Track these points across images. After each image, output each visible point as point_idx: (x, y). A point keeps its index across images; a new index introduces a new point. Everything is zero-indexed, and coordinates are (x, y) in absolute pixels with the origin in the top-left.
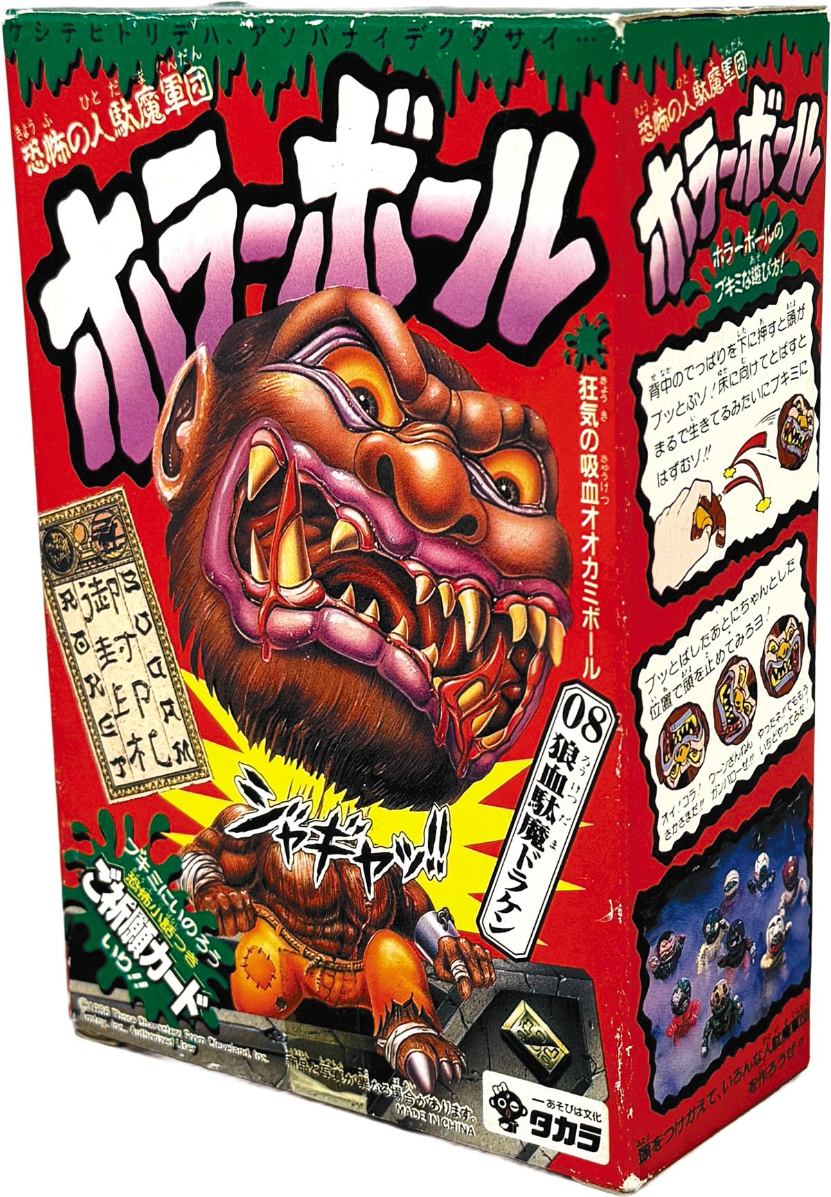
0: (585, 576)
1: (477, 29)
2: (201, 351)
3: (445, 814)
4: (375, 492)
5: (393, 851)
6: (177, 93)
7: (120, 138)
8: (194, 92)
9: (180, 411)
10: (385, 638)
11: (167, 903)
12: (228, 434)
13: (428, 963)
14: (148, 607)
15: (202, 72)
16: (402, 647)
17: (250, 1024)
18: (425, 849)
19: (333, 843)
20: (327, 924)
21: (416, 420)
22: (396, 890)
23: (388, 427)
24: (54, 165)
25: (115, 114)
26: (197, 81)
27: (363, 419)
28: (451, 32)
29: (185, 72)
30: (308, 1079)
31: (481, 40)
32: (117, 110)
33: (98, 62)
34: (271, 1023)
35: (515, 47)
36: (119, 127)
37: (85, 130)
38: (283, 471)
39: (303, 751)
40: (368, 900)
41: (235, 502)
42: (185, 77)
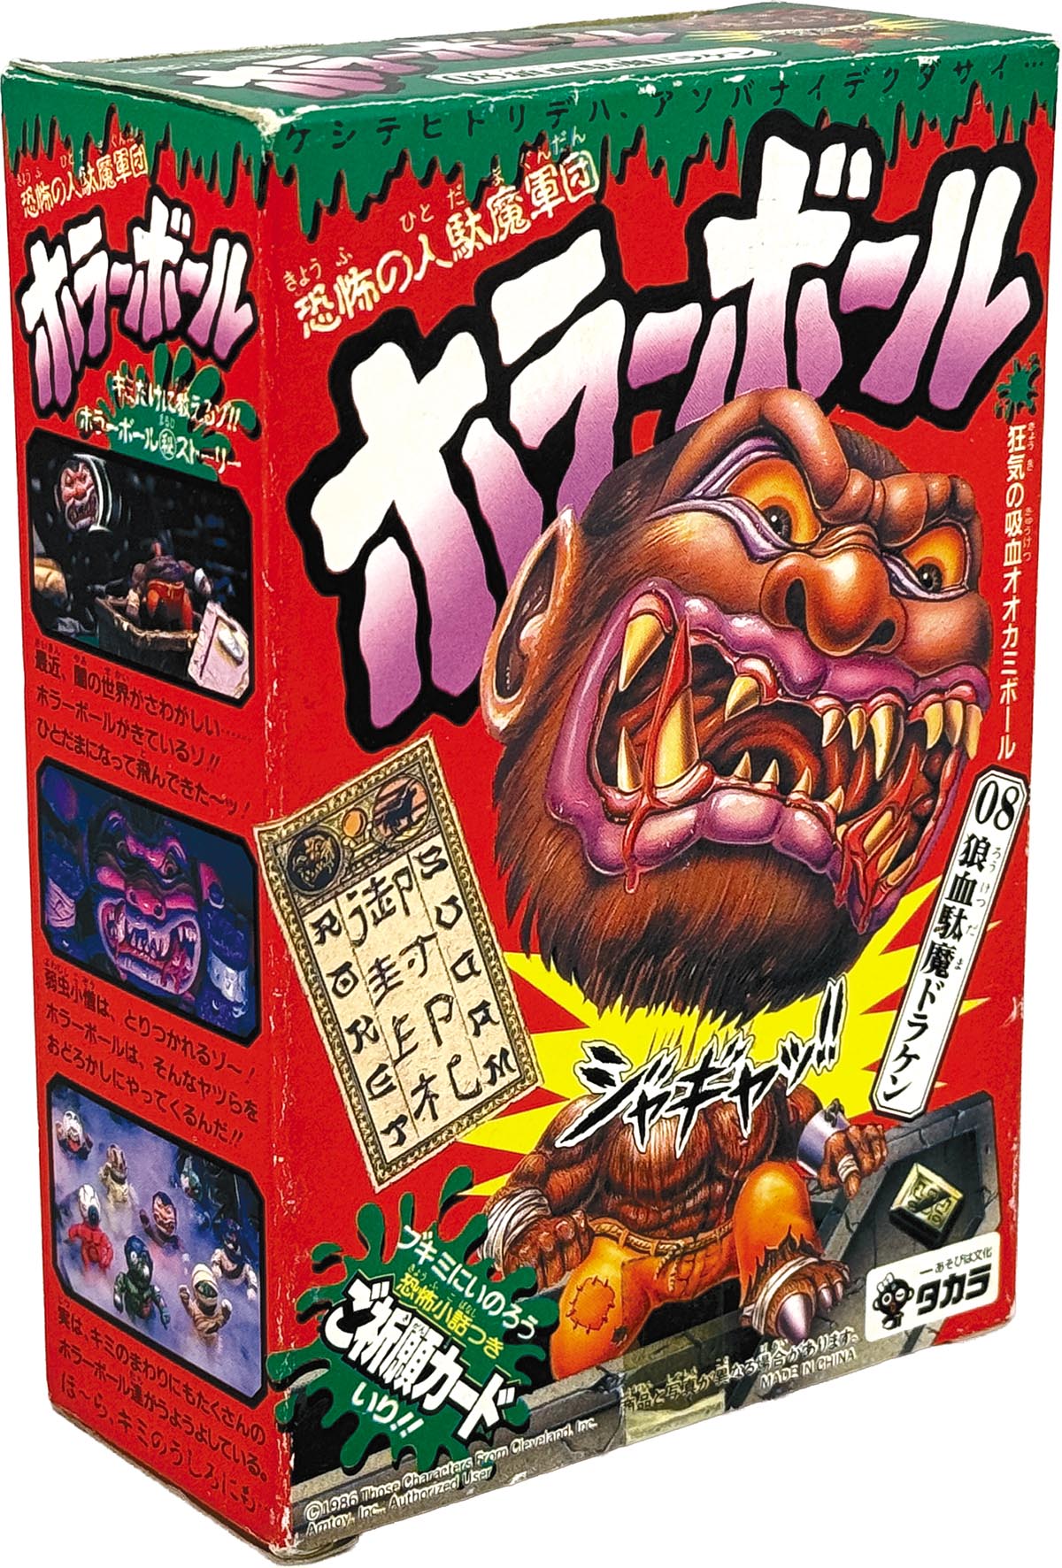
0: (1004, 647)
1: (925, 66)
2: (565, 517)
3: (841, 986)
4: (784, 628)
5: (778, 1062)
6: (550, 189)
7: (462, 261)
8: (573, 184)
9: (528, 605)
10: (784, 801)
11: (461, 1289)
12: (596, 615)
13: (811, 1178)
14: (457, 888)
15: (585, 158)
16: (803, 805)
17: (574, 1388)
18: (817, 1040)
19: (705, 1087)
20: (689, 1197)
21: (833, 526)
22: (779, 1108)
23: (802, 545)
24: (351, 315)
25: (454, 231)
26: (579, 171)
27: (774, 545)
28: (897, 72)
29: (561, 161)
30: (650, 1415)
31: (928, 78)
32: (458, 225)
33: (432, 165)
34: (604, 1370)
35: (963, 81)
36: (459, 247)
37: (406, 259)
38: (670, 638)
39: (673, 987)
40: (743, 1138)
41: (601, 700)
42: (561, 167)
